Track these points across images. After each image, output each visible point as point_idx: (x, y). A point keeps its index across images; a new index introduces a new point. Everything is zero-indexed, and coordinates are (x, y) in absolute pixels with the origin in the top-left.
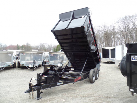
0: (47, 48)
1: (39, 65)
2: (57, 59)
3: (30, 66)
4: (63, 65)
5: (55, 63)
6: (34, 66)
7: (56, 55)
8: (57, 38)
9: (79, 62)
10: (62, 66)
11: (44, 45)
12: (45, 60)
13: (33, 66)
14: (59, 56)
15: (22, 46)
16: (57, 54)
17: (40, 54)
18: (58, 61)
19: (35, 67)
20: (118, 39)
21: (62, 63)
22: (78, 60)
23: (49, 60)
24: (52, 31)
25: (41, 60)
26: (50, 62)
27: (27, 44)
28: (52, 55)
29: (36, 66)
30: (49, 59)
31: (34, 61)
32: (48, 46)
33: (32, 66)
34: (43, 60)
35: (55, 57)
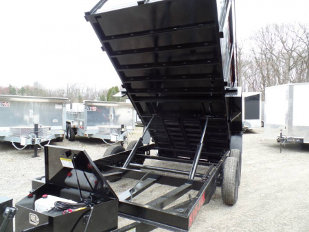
0: (83, 95)
1: (54, 138)
2: (109, 121)
3: (24, 142)
4: (125, 138)
5: (101, 132)
6: (37, 142)
7: (106, 110)
8: (107, 47)
9: (176, 132)
10: (122, 140)
11: (78, 86)
12: (74, 124)
13: (33, 141)
14: (114, 112)
15: (23, 88)
16: (110, 107)
17: (58, 107)
18: (112, 126)
19: (38, 146)
20: (246, 78)
21: (122, 132)
22: (177, 124)
23: (86, 123)
24: (88, 16)
25: (60, 123)
26: (89, 128)
27: (36, 84)
28: (94, 109)
29: (42, 141)
30: (84, 120)
31: (36, 126)
32: (88, 90)
33: (30, 143)
34: (68, 123)
35: (104, 115)
